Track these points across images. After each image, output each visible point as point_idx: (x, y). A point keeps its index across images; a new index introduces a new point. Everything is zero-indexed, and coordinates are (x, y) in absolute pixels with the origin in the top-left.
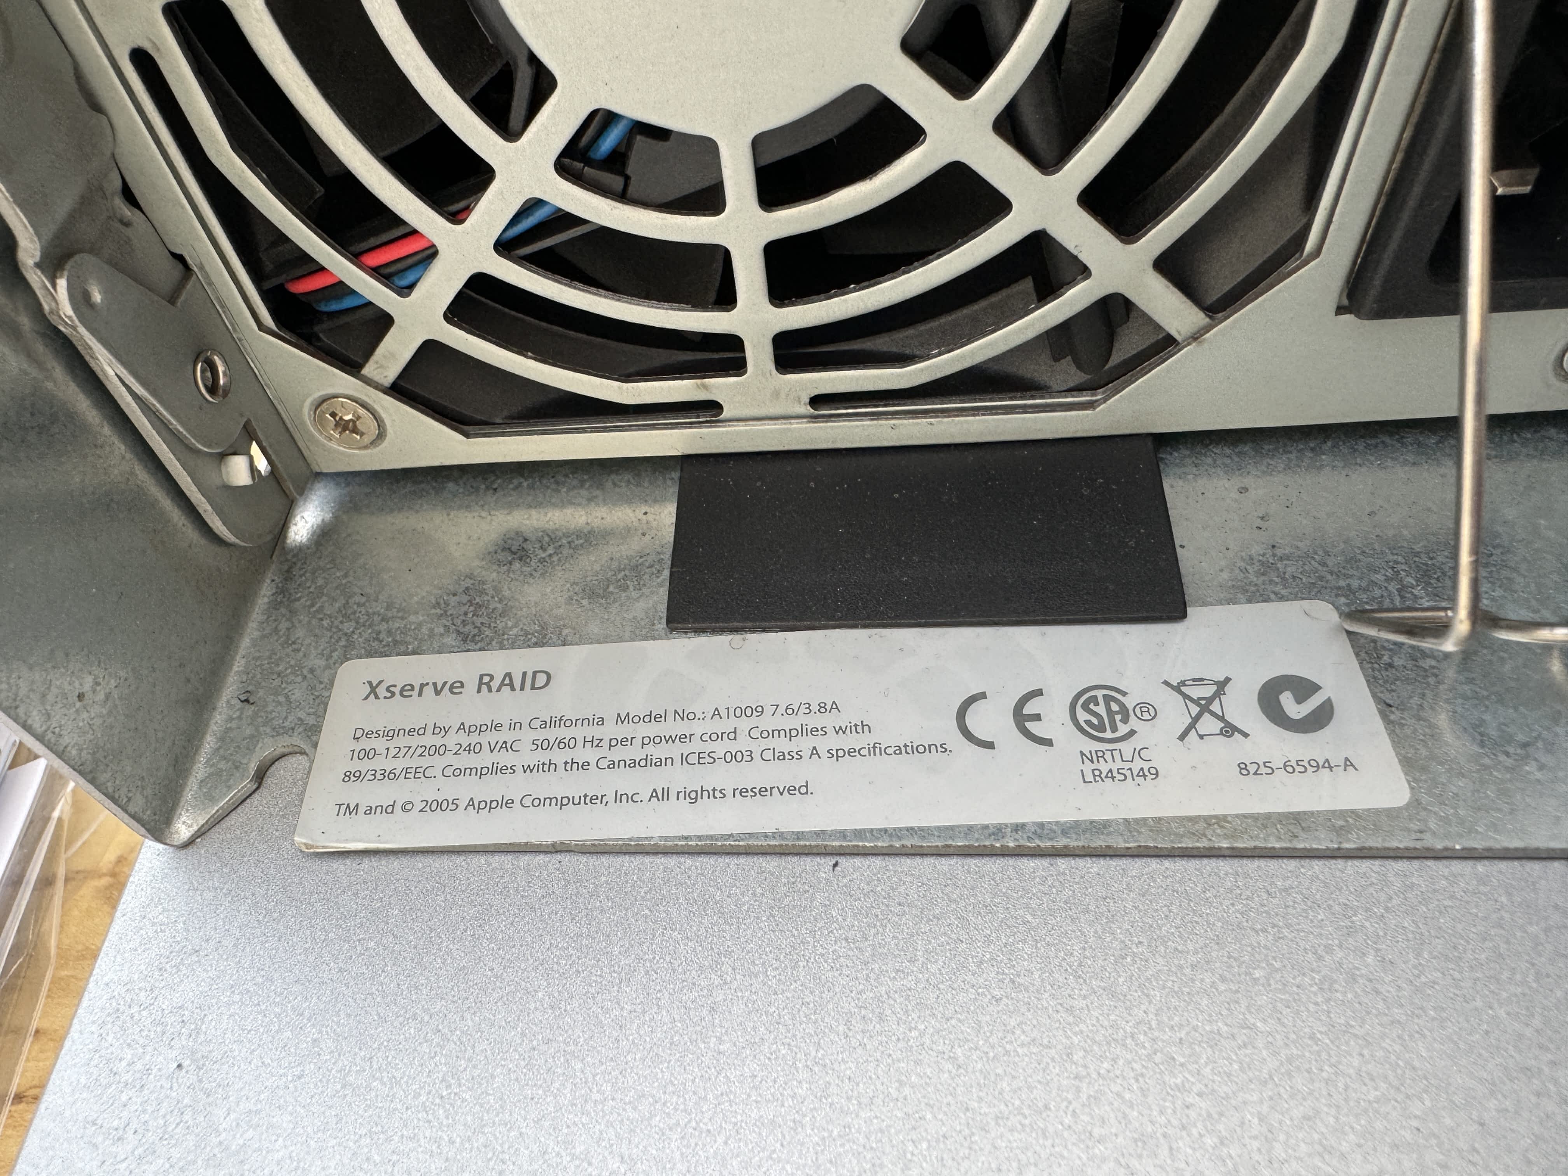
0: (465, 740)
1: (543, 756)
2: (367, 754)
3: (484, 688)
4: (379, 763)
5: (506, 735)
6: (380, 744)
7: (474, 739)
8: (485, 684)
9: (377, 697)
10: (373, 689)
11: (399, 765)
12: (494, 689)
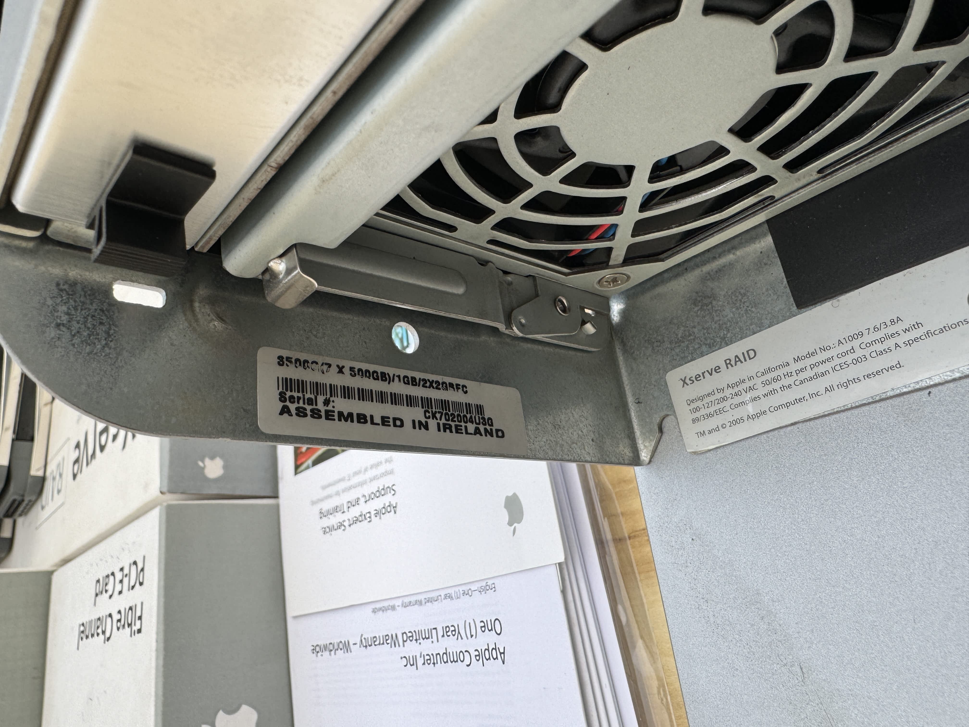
0: (733, 391)
1: (770, 388)
2: (697, 409)
3: (729, 366)
4: (703, 412)
5: (748, 384)
6: (699, 404)
7: (736, 389)
8: (728, 364)
9: (687, 385)
10: (684, 382)
11: (712, 410)
12: (734, 365)
